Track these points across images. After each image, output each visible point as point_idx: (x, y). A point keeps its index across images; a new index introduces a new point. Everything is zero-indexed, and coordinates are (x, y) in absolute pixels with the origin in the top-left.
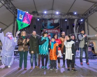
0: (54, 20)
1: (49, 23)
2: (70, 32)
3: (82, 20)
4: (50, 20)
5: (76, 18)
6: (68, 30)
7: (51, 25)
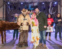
0: (34, 3)
1: (30, 5)
2: (46, 12)
3: (56, 3)
4: (31, 3)
5: (51, 2)
6: (45, 11)
7: (32, 7)
